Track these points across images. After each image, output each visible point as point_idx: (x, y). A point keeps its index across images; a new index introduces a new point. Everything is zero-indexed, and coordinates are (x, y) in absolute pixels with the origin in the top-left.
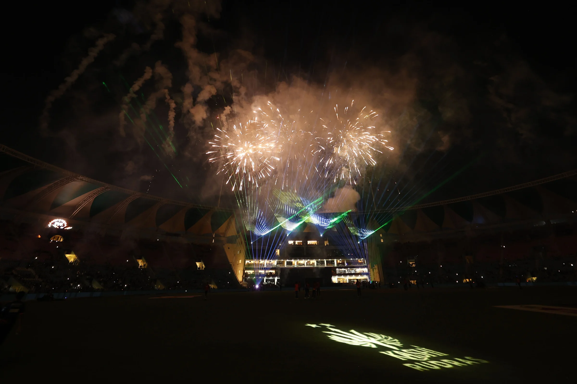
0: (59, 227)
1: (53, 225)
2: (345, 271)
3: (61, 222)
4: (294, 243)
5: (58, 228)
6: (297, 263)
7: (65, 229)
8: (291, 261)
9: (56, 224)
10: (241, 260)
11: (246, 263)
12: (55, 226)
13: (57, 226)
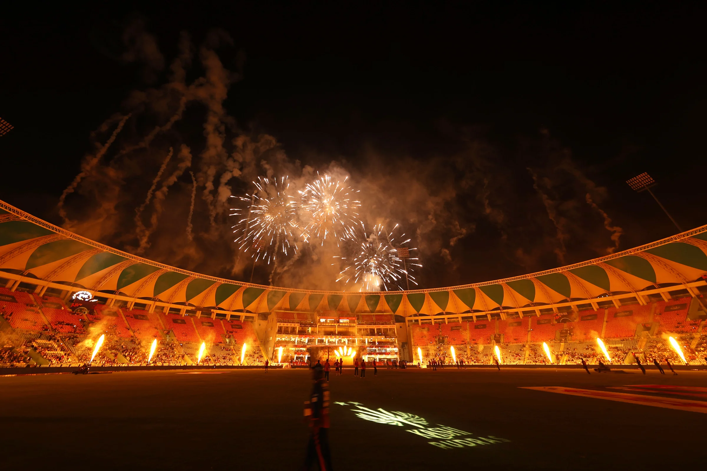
0: (84, 299)
1: (77, 297)
2: (376, 350)
3: (86, 294)
4: (326, 321)
5: (83, 300)
6: (328, 341)
7: (90, 301)
8: (322, 339)
9: (81, 295)
10: (271, 337)
11: (277, 340)
12: (80, 298)
13: (82, 297)
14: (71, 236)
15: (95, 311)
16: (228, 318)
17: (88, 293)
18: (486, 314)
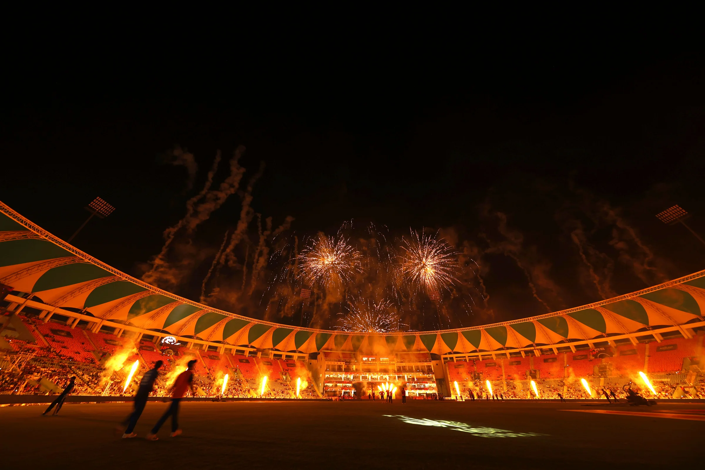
0: (171, 343)
1: (165, 341)
2: (415, 385)
3: (172, 339)
4: (368, 360)
5: (169, 343)
6: (372, 377)
7: (175, 344)
8: (366, 376)
9: (168, 340)
10: (321, 375)
11: (326, 377)
12: (167, 342)
13: (169, 342)
14: (159, 292)
15: (179, 353)
16: (284, 358)
17: (173, 338)
18: (520, 351)
